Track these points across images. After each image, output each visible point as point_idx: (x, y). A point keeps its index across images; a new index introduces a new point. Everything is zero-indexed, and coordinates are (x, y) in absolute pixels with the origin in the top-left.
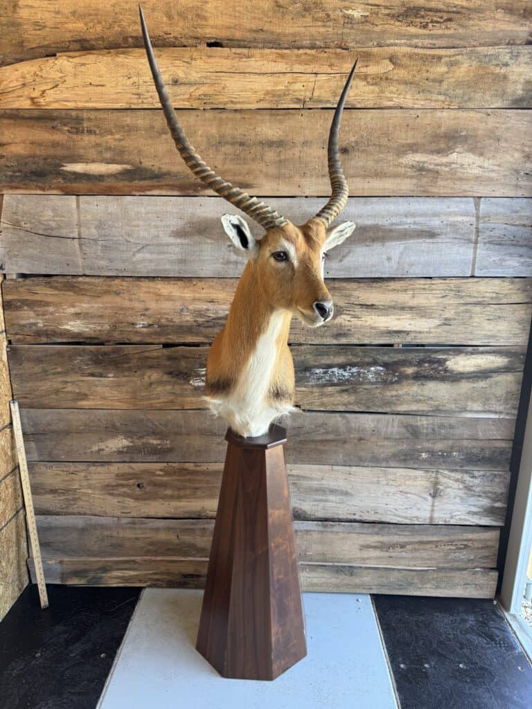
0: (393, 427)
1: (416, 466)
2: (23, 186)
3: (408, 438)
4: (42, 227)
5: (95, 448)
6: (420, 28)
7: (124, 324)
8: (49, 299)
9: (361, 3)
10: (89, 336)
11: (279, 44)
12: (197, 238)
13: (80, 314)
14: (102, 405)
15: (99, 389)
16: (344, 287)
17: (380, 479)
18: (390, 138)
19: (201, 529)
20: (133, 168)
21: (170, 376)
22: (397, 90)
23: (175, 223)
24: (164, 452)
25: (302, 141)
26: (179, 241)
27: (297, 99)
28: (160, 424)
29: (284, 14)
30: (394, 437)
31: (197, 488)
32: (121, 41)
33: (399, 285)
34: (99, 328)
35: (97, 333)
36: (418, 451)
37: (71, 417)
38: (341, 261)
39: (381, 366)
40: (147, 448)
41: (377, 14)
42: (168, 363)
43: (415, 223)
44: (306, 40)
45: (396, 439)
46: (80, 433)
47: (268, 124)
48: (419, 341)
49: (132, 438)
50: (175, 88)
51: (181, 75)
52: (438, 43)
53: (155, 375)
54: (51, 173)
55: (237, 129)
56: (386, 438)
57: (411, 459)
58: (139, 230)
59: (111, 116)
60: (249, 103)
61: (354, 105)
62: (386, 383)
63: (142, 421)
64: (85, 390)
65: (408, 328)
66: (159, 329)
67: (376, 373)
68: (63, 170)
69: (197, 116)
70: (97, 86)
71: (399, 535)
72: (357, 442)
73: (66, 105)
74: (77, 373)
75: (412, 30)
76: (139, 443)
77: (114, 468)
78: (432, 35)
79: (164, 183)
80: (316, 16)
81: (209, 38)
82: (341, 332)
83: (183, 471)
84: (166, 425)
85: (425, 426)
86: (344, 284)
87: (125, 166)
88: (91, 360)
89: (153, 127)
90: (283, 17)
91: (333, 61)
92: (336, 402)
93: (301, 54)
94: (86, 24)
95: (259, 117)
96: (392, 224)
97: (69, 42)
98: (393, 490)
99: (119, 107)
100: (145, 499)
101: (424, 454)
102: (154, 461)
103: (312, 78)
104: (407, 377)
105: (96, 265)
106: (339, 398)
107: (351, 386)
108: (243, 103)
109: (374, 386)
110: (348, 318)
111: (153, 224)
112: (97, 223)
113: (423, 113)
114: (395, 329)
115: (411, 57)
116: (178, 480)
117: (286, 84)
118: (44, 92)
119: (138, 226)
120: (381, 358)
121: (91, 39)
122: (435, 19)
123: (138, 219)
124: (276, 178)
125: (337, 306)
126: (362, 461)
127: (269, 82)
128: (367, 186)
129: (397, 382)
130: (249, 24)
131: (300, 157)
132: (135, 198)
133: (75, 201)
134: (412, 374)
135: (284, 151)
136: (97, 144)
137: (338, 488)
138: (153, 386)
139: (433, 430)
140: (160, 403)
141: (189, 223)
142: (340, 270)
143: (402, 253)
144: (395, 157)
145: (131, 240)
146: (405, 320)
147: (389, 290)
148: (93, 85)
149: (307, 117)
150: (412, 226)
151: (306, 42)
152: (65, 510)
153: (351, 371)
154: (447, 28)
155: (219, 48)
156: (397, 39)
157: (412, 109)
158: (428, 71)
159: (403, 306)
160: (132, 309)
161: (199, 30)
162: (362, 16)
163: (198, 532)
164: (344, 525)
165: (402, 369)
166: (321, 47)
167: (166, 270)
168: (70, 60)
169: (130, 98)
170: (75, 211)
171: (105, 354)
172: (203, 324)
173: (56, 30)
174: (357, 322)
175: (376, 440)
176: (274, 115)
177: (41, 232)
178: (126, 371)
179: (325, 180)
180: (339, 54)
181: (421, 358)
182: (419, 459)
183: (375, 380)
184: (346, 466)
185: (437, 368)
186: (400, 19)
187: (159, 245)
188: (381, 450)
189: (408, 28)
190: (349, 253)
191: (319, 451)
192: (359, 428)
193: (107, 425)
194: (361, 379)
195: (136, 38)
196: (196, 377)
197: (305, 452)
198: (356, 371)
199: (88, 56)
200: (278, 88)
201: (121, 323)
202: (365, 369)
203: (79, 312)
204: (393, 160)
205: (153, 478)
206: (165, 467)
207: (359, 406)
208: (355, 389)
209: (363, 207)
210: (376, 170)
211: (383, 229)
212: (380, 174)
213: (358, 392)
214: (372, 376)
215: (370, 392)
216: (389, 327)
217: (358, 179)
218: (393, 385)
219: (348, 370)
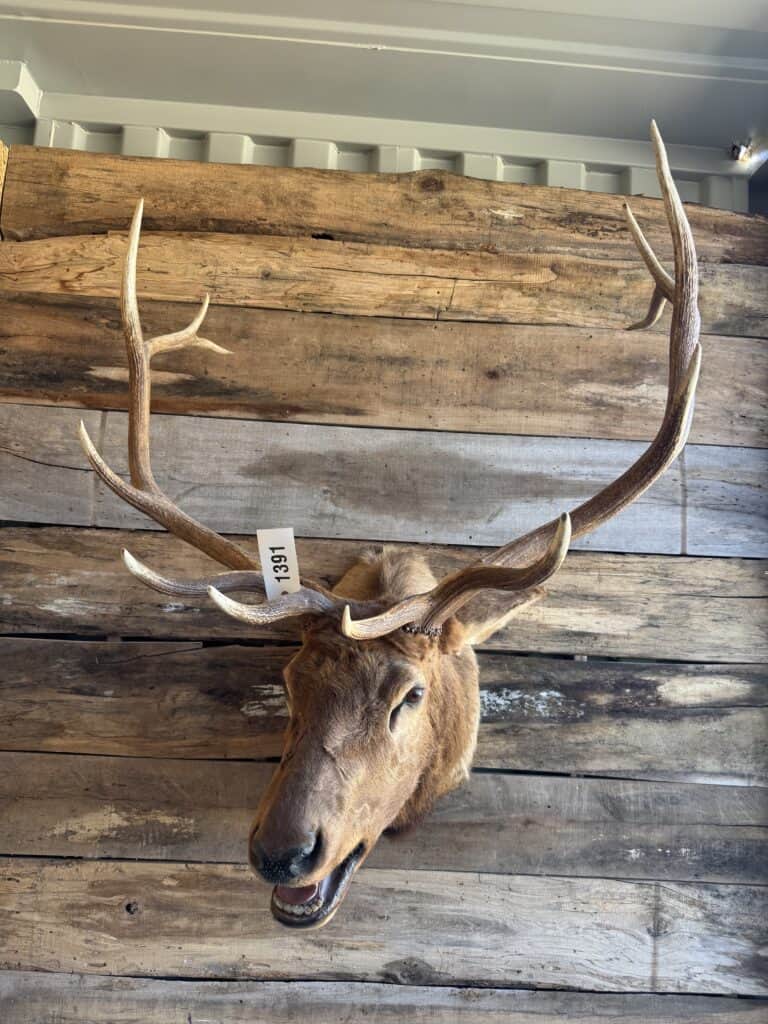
0: (580, 799)
1: (621, 875)
2: (25, 393)
3: (605, 821)
4: (41, 450)
5: (59, 830)
6: (588, 235)
7: (145, 606)
8: (33, 561)
9: (514, 204)
10: (84, 624)
11: (408, 242)
12: (277, 479)
13: (75, 586)
14: (86, 746)
17: (561, 900)
19: (235, 1003)
20: (194, 379)
21: (209, 697)
22: (563, 305)
23: (248, 457)
25: (435, 360)
26: (250, 481)
27: (430, 307)
29: (414, 209)
30: (582, 818)
31: (235, 916)
32: (198, 224)
33: (577, 561)
34: (103, 611)
35: (100, 618)
36: (623, 844)
37: (26, 768)
38: (490, 521)
39: (556, 690)
40: (154, 832)
41: (533, 217)
42: (208, 674)
43: (593, 475)
44: (443, 239)
45: (586, 823)
46: (37, 799)
47: (389, 336)
48: (613, 651)
49: (128, 810)
50: (265, 282)
51: (274, 267)
52: (612, 253)
53: (184, 694)
54: (71, 377)
55: (346, 340)
56: (571, 821)
57: (613, 861)
58: (191, 464)
59: (171, 310)
60: (365, 308)
61: (505, 319)
62: (567, 721)
64: (59, 719)
65: (595, 629)
66: (200, 616)
67: (551, 702)
68: (88, 375)
69: (293, 319)
70: (157, 272)
71: (600, 1015)
72: (523, 828)
74: (53, 686)
75: (578, 237)
76: (139, 821)
77: (88, 871)
78: (603, 244)
79: (237, 402)
80: (457, 213)
81: (316, 229)
85: (633, 799)
87: (182, 376)
88: (80, 664)
89: (228, 329)
90: (413, 212)
91: (479, 265)
93: (436, 255)
94: (154, 201)
95: (379, 327)
96: (562, 474)
97: (128, 219)
98: (581, 921)
100: (136, 937)
101: (633, 851)
102: (164, 857)
103: (451, 284)
104: (598, 711)
105: (115, 512)
106: (491, 745)
107: (511, 724)
108: (357, 307)
109: (548, 725)
111: (214, 456)
113: (596, 333)
114: (575, 629)
115: (578, 266)
116: (200, 897)
117: (416, 289)
118: (81, 274)
119: (190, 458)
120: (556, 676)
122: (606, 227)
123: (192, 448)
124: (396, 404)
126: (531, 865)
127: (394, 284)
128: (524, 421)
129: (585, 719)
130: (369, 216)
131: (431, 380)
132: (193, 419)
133: (100, 419)
134: (607, 705)
135: (409, 371)
137: (491, 919)
138: (178, 715)
139: (646, 806)
140: (185, 746)
141: (270, 457)
142: (488, 534)
144: (562, 386)
145: (177, 477)
146: (590, 616)
148: (154, 270)
149: (442, 330)
150: (591, 479)
151: (443, 242)
153: (510, 697)
154: (622, 238)
155: (329, 241)
156: (560, 246)
157: (584, 327)
158: (601, 284)
159: (586, 593)
161: (305, 219)
162: (514, 217)
164: (499, 996)
165: (591, 697)
166: (461, 249)
167: (225, 523)
171: (107, 654)
175: (553, 824)
177: (38, 459)
178: (137, 685)
179: (466, 411)
180: (485, 258)
181: (617, 678)
182: (625, 861)
183: (548, 715)
184: (503, 874)
185: (645, 697)
186: (563, 224)
187: (219, 486)
188: (563, 844)
189: (573, 235)
190: (501, 510)
191: (456, 844)
192: (525, 800)
193: (89, 786)
194: (525, 711)
195: (220, 222)
196: (254, 699)
197: (433, 846)
198: (517, 697)
199: (151, 237)
200: (404, 293)
201: (142, 603)
202: (532, 695)
203: (75, 584)
204: (559, 391)
205: (157, 894)
206: (182, 870)
207: (524, 759)
208: (516, 730)
209: (520, 448)
210: (536, 401)
211: (551, 480)
212: (542, 407)
213: (521, 735)
214: (544, 707)
215: (540, 736)
216: (566, 626)
217: (512, 412)
218: (576, 724)
219: (504, 694)
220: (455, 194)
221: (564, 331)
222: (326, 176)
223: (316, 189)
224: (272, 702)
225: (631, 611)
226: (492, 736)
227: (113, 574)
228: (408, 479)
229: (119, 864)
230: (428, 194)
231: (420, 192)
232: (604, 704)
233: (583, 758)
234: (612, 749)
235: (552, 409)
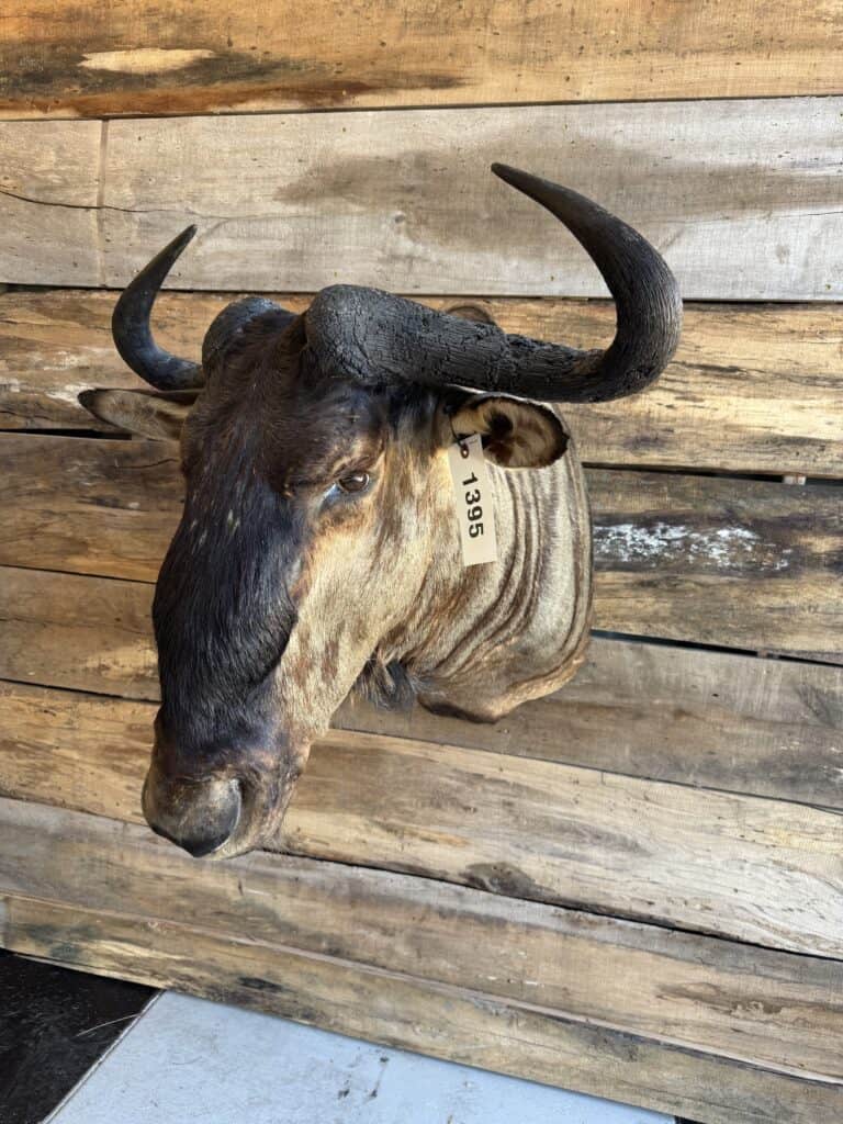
0: (767, 689)
2: (11, 104)
3: (805, 724)
4: (34, 184)
5: (91, 663)
8: (38, 336)
12: (328, 203)
13: (88, 368)
14: (113, 568)
15: (110, 534)
17: (723, 822)
19: (289, 879)
20: (214, 56)
23: (289, 172)
26: (292, 209)
30: (767, 716)
33: (806, 319)
37: (53, 589)
39: (746, 527)
45: (774, 724)
54: (61, 74)
56: (748, 719)
57: (810, 780)
58: (213, 189)
62: (757, 574)
64: (82, 535)
65: (824, 433)
68: (81, 68)
71: (766, 976)
74: (71, 495)
79: (272, 85)
82: (648, 434)
87: (198, 53)
88: (100, 468)
92: (622, 612)
96: (794, 165)
98: (751, 854)
104: (814, 562)
105: (125, 266)
106: (631, 602)
107: (666, 574)
110: (669, 398)
111: (243, 174)
112: (133, 175)
114: (789, 433)
119: (213, 180)
120: (747, 507)
123: (215, 165)
124: (513, 62)
126: (681, 770)
128: (732, 72)
129: (786, 573)
131: (573, 13)
133: (100, 131)
134: (829, 554)
137: (615, 832)
141: (318, 170)
143: (816, 239)
145: (197, 210)
146: (817, 412)
147: (778, 333)
153: (667, 536)
163: (283, 886)
164: (621, 927)
165: (804, 540)
167: (261, 276)
170: (97, 153)
171: (127, 456)
174: (690, 411)
175: (720, 720)
177: (31, 195)
178: (164, 497)
179: (630, 61)
182: (833, 784)
183: (728, 564)
184: (638, 777)
187: (250, 219)
188: (733, 748)
190: (678, 235)
191: (571, 729)
192: (678, 681)
193: (120, 616)
194: (691, 558)
198: (680, 535)
202: (703, 534)
203: (86, 364)
204: (805, 6)
207: (682, 625)
208: (674, 583)
209: (722, 122)
210: (757, 32)
211: (772, 177)
212: (768, 42)
213: (680, 591)
214: (722, 552)
215: (712, 594)
216: (774, 428)
217: (711, 58)
218: (773, 580)
219: (659, 531)
226: (634, 590)
232: (823, 551)
233: (779, 630)
234: (829, 620)
235: (787, 44)
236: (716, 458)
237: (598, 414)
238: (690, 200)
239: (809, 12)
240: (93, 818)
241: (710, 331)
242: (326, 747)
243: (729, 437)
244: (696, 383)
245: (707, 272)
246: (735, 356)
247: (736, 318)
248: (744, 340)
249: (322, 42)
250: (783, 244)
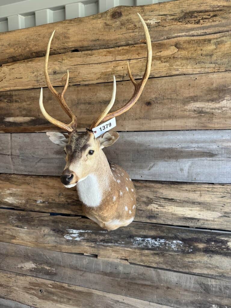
0: (190, 282)
3: (201, 292)
5: (19, 266)
6: (195, 23)
7: (32, 201)
9: (155, 15)
10: (16, 205)
11: (108, 46)
13: (12, 194)
14: (22, 243)
15: (21, 235)
16: (152, 186)
18: (178, 94)
20: (35, 119)
21: (54, 232)
22: (181, 64)
23: (56, 148)
24: (52, 274)
25: (123, 100)
26: (58, 156)
27: (119, 75)
28: (50, 258)
29: (110, 29)
30: (191, 290)
31: (70, 299)
32: (30, 55)
33: (190, 187)
34: (20, 202)
35: (19, 204)
36: (209, 302)
37: (8, 247)
38: (149, 170)
39: (180, 240)
40: (44, 271)
41: (165, 20)
42: (53, 224)
43: (198, 147)
44: (123, 42)
45: (193, 292)
46: (12, 257)
47: (103, 91)
48: (206, 226)
49: (36, 263)
50: (55, 75)
51: (57, 69)
52: (208, 31)
53: (46, 230)
55: (87, 96)
56: (186, 290)
58: (38, 151)
59: (25, 93)
60: (92, 80)
62: (184, 253)
63: (41, 255)
64: (14, 234)
65: (198, 217)
66: (48, 205)
67: (177, 245)
68: (5, 121)
70: (20, 78)
72: (166, 290)
73: (6, 89)
74: (11, 224)
75: (189, 26)
76: (40, 267)
77: (29, 279)
78: (203, 27)
80: (128, 27)
81: (71, 48)
82: (152, 215)
83: (62, 288)
84: (53, 260)
85: (214, 286)
86: (153, 184)
87: (31, 118)
88: (17, 218)
90: (109, 31)
91: (139, 51)
92: (151, 261)
93: (121, 50)
94: (14, 49)
95: (98, 88)
96: (182, 148)
97: (7, 58)
99: (29, 88)
100: (43, 299)
101: (214, 305)
102: (48, 278)
104: (199, 250)
105: (19, 169)
106: (153, 258)
107: (161, 251)
108: (90, 80)
109: (176, 253)
110: (156, 206)
111: (45, 147)
112: (19, 147)
113: (199, 76)
114: (189, 216)
115: (189, 42)
116: (59, 292)
117: (113, 67)
120: (180, 235)
121: (17, 56)
122: (204, 17)
123: (38, 145)
125: (148, 198)
126: (170, 302)
127: (103, 67)
128: (163, 124)
129: (192, 253)
130: (91, 37)
132: (37, 134)
133: (10, 136)
134: (203, 248)
136: (19, 107)
138: (46, 236)
139: (220, 289)
140: (49, 246)
142: (149, 175)
143: (190, 167)
144: (182, 105)
145: (35, 156)
146: (196, 211)
147: (183, 190)
148: (17, 78)
149: (125, 85)
150: (197, 149)
151: (123, 43)
152: (6, 297)
153: (160, 242)
154: (213, 21)
155: (76, 53)
156: (179, 33)
157: (192, 74)
158: (201, 50)
159: (194, 201)
160: (36, 193)
161: (66, 44)
162: (156, 22)
165: (196, 244)
166: (132, 45)
167: (52, 172)
168: (8, 67)
169: (34, 83)
170: (10, 141)
171: (23, 216)
172: (70, 203)
173: (2, 54)
174: (162, 210)
175: (179, 290)
176: (106, 86)
178: (33, 226)
179: (137, 122)
180: (143, 47)
181: (208, 238)
183: (177, 250)
184: (159, 304)
185: (221, 246)
186: (181, 21)
187: (48, 159)
188: (183, 298)
189: (186, 25)
190: (154, 165)
191: (141, 291)
192: (167, 279)
193: (25, 255)
194: (167, 248)
195: (36, 53)
196: (67, 234)
197: (132, 290)
198: (163, 242)
199: (15, 64)
200: (108, 70)
201: (30, 200)
202: (169, 242)
203: (11, 193)
204: (181, 107)
205: (47, 288)
206: (53, 283)
207: (166, 265)
208: (163, 254)
209: (162, 137)
210: (169, 114)
211: (176, 151)
212: (172, 117)
213: (165, 256)
214: (175, 246)
215: (173, 257)
216: (185, 215)
217: (158, 121)
218: (189, 254)
219: (158, 240)
220: (127, 17)
221: (182, 77)
222: (72, 22)
223: (69, 29)
224: (73, 235)
225: (216, 210)
226: (153, 255)
227: (21, 190)
228: (115, 153)
229: (36, 278)
230: (115, 20)
231: (111, 20)
232: (201, 247)
233: (192, 268)
234: (204, 265)
235: (177, 117)
236: (171, 222)
237: (138, 209)
238: (156, 156)
239: (182, 109)
240: (23, 305)
241: (165, 189)
242: (78, 291)
243: (173, 217)
244: (163, 202)
245: (162, 174)
246: (172, 196)
247: (171, 186)
248: (174, 192)
249: (61, 116)
250: (181, 168)
